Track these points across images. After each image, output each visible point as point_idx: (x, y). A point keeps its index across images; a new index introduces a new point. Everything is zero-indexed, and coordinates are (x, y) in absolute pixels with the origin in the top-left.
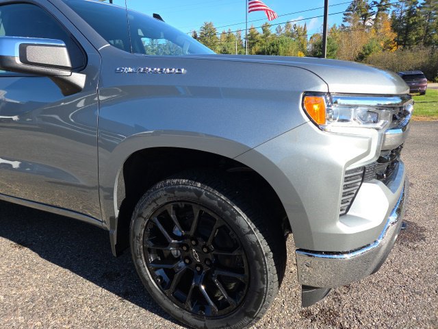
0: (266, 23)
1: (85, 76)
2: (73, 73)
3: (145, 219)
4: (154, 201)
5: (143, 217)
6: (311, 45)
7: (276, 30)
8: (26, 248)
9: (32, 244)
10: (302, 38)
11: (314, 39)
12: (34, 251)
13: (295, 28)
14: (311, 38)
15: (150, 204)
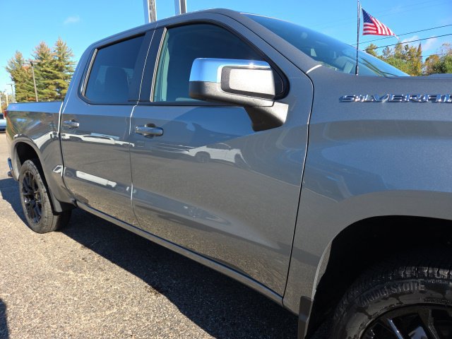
0: (372, 45)
1: (287, 106)
2: (276, 103)
3: (370, 317)
4: (396, 296)
5: (367, 314)
6: (426, 67)
7: (384, 51)
8: (162, 296)
9: (167, 291)
10: (416, 59)
11: (431, 60)
12: (172, 301)
13: (406, 49)
14: (427, 60)
15: (385, 299)
